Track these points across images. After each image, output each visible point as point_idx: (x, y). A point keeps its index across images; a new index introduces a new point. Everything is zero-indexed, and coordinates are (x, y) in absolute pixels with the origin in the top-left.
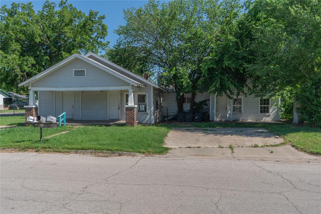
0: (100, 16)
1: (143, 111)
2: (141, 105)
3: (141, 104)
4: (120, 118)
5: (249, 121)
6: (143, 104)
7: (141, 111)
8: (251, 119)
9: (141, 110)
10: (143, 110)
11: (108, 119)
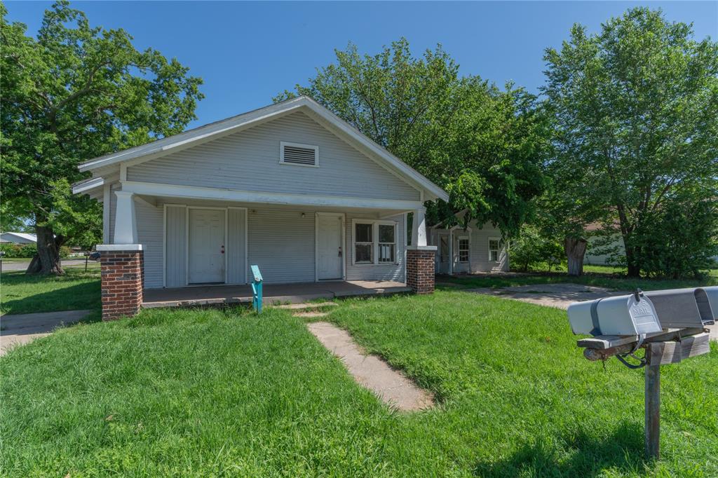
0: (192, 78)
1: (388, 260)
2: (383, 248)
3: (384, 245)
4: (344, 275)
5: (478, 272)
6: (388, 245)
7: (384, 260)
8: (480, 270)
9: (384, 257)
10: (388, 257)
11: (317, 280)
